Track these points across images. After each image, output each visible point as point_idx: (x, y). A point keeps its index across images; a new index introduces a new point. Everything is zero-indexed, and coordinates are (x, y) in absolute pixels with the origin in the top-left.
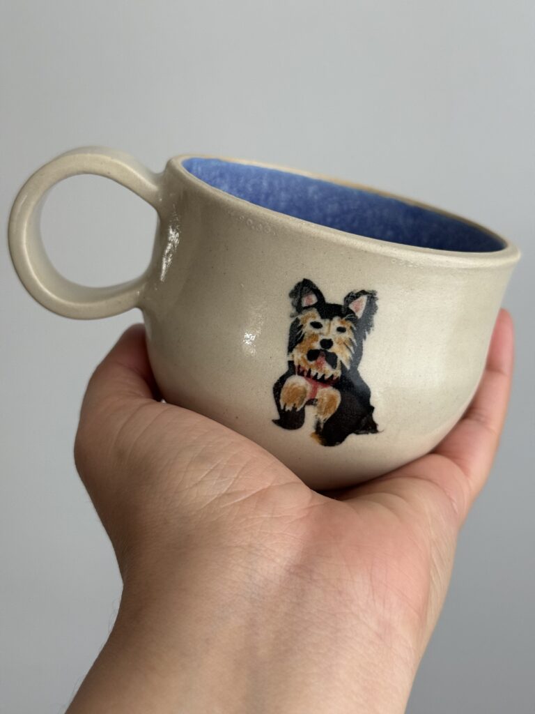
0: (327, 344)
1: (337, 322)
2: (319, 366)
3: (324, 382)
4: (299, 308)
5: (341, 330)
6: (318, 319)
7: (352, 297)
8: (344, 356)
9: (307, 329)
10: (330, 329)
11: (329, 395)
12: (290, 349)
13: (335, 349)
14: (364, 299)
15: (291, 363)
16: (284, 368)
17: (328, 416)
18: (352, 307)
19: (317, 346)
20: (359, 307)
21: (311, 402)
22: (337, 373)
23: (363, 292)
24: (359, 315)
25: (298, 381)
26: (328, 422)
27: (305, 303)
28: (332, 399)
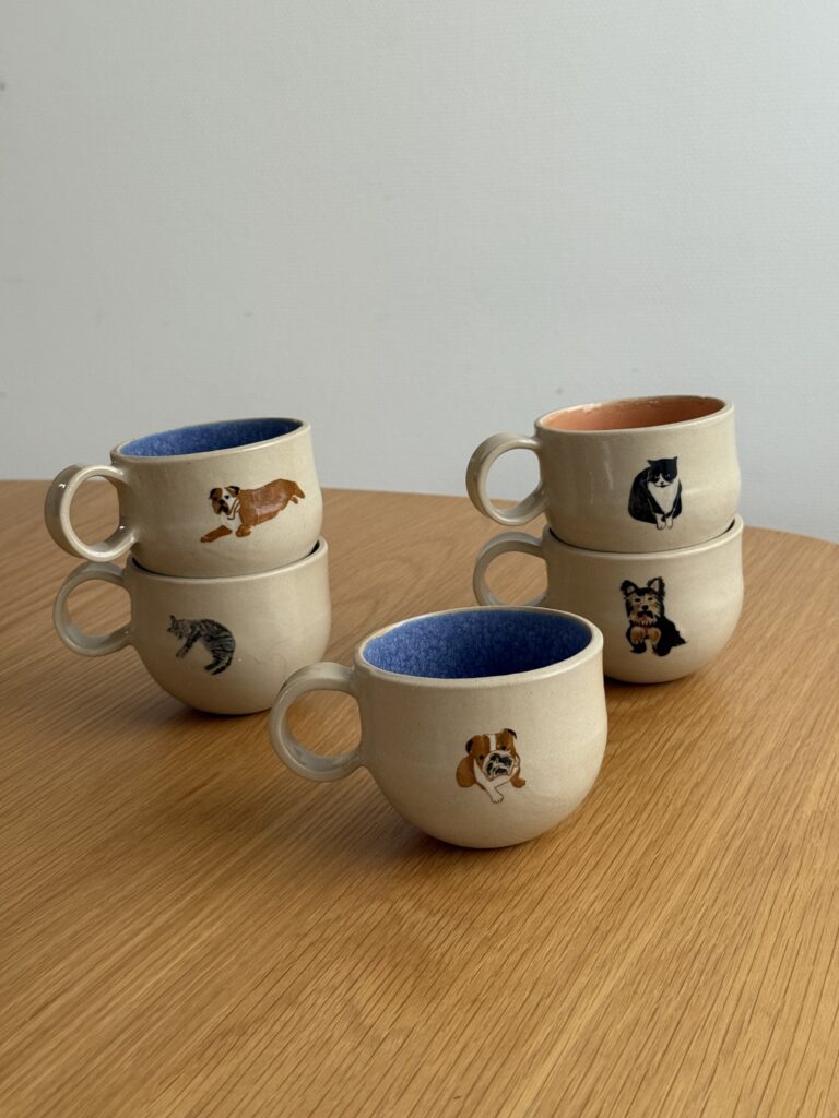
0: (645, 607)
1: (647, 596)
2: (645, 619)
3: (650, 626)
4: (627, 594)
5: (650, 599)
6: (637, 597)
7: (650, 583)
8: (655, 611)
9: (634, 603)
10: (645, 600)
11: (654, 631)
12: (629, 614)
13: (650, 609)
14: (657, 582)
15: (631, 622)
16: (629, 625)
17: (657, 641)
18: (652, 587)
19: (641, 610)
20: (655, 586)
21: (647, 637)
22: (655, 620)
23: (655, 579)
24: (657, 589)
25: (637, 629)
26: (658, 644)
27: (629, 591)
28: (657, 633)
